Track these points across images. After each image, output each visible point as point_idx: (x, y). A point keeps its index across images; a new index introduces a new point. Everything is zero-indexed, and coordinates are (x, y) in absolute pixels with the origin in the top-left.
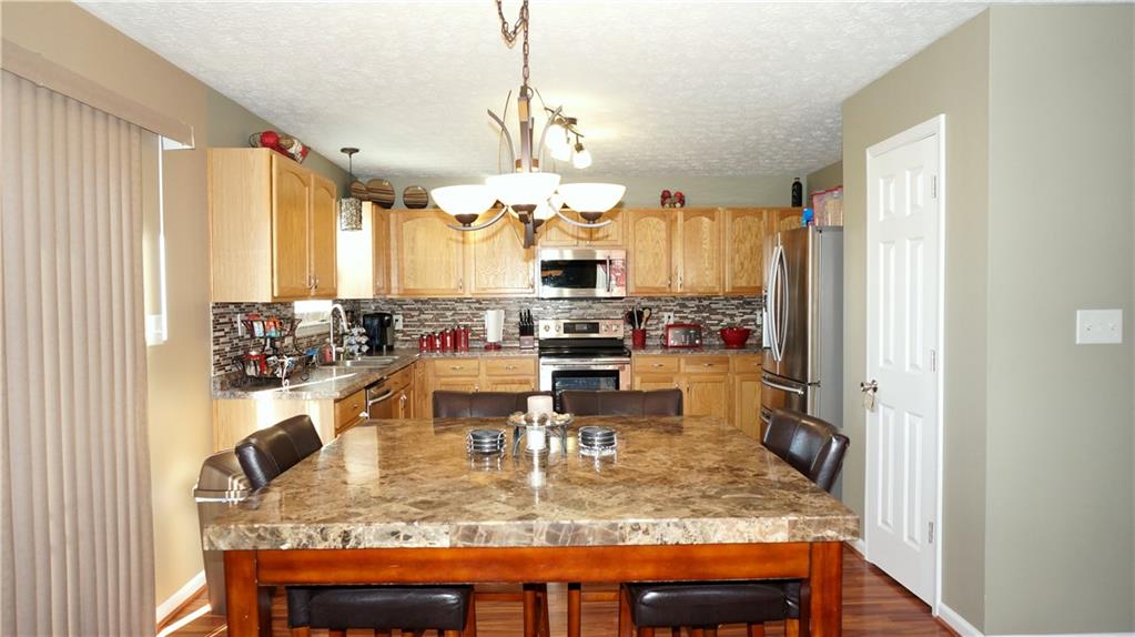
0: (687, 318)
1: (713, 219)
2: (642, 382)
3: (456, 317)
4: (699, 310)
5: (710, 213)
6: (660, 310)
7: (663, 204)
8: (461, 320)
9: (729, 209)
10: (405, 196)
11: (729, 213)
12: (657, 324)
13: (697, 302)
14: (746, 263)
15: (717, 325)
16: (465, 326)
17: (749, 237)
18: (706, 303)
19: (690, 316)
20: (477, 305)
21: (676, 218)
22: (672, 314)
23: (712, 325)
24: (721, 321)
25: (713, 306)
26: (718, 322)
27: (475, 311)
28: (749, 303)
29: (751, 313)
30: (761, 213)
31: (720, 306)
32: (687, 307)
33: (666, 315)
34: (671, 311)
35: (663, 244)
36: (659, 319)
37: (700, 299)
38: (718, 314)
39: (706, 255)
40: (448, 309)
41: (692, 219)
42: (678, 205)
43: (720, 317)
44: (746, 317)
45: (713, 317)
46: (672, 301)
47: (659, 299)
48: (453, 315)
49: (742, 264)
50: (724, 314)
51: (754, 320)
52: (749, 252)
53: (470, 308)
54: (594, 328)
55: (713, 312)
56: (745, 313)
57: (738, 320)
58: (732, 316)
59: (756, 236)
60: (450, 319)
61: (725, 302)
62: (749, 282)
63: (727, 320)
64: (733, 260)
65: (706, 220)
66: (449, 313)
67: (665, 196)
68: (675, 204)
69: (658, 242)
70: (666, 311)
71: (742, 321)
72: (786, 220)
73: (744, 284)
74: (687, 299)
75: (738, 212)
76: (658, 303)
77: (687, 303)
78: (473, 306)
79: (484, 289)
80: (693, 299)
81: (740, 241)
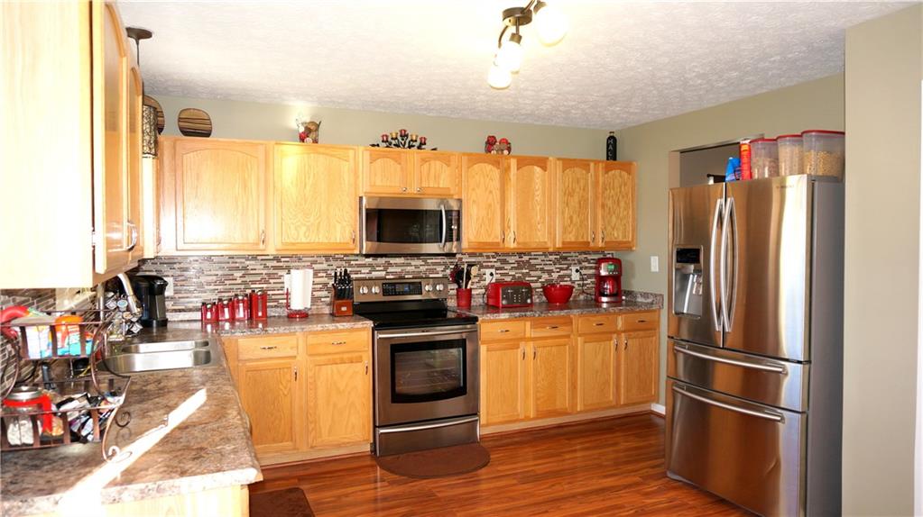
0: (507, 275)
1: (544, 168)
2: (488, 350)
3: (247, 279)
4: (520, 265)
5: (542, 163)
6: (482, 267)
7: (488, 151)
8: (254, 282)
9: (559, 159)
10: (180, 119)
11: (560, 164)
12: (479, 282)
13: (517, 258)
14: (575, 217)
15: (536, 281)
16: (262, 290)
17: (578, 190)
18: (526, 258)
19: (511, 274)
20: (275, 263)
21: (509, 167)
22: (493, 271)
23: (533, 282)
24: (540, 277)
25: (532, 262)
26: (537, 280)
27: (272, 271)
28: (565, 258)
29: (567, 269)
30: (589, 165)
31: (539, 261)
32: (508, 263)
33: (488, 271)
34: (492, 267)
35: (497, 194)
36: (481, 276)
37: (520, 255)
38: (537, 270)
39: (538, 208)
40: (237, 269)
41: (525, 168)
42: (506, 152)
43: (539, 273)
44: (562, 272)
45: (532, 273)
46: (493, 257)
47: (481, 255)
48: (243, 276)
49: (571, 218)
50: (542, 270)
51: (569, 276)
52: (577, 206)
53: (266, 267)
54: (417, 288)
55: (532, 267)
56: (561, 269)
57: (555, 275)
58: (550, 272)
59: (584, 190)
60: (239, 281)
61: (543, 257)
62: (577, 237)
63: (545, 276)
64: (563, 213)
65: (538, 169)
66: (238, 274)
67: (491, 142)
68: (502, 150)
69: (491, 192)
70: (487, 267)
71: (559, 277)
72: (610, 173)
73: (573, 240)
74: (508, 255)
75: (568, 163)
76: (480, 259)
77: (508, 259)
78: (270, 264)
79: (293, 244)
80: (513, 255)
81: (569, 193)
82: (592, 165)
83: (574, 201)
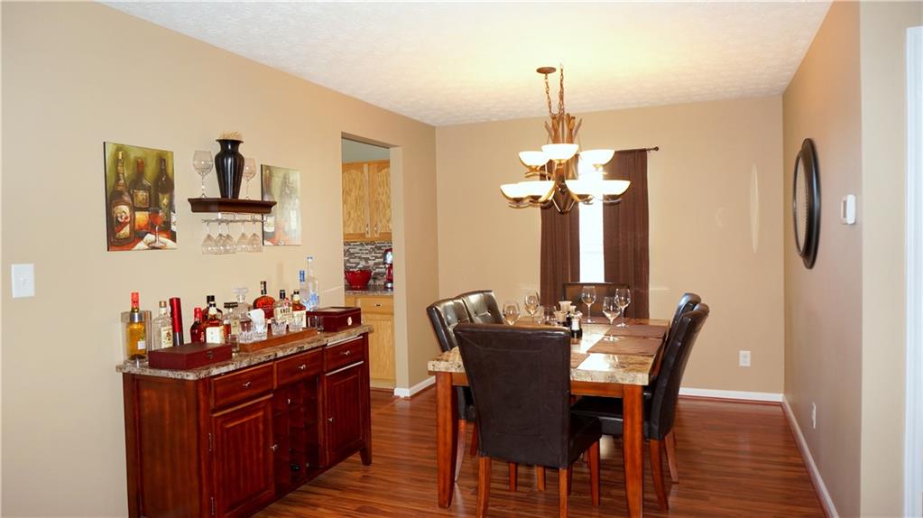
15: (355, 267)
17: (354, 189)
24: (358, 264)
25: (352, 251)
30: (363, 166)
31: (357, 250)
38: (355, 257)
43: (357, 260)
44: (377, 261)
45: (352, 260)
49: (349, 213)
52: (354, 202)
56: (376, 257)
58: (367, 260)
59: (360, 189)
61: (360, 247)
64: (343, 210)
71: (375, 264)
72: (383, 171)
81: (347, 192)
82: (366, 166)
83: (351, 199)
